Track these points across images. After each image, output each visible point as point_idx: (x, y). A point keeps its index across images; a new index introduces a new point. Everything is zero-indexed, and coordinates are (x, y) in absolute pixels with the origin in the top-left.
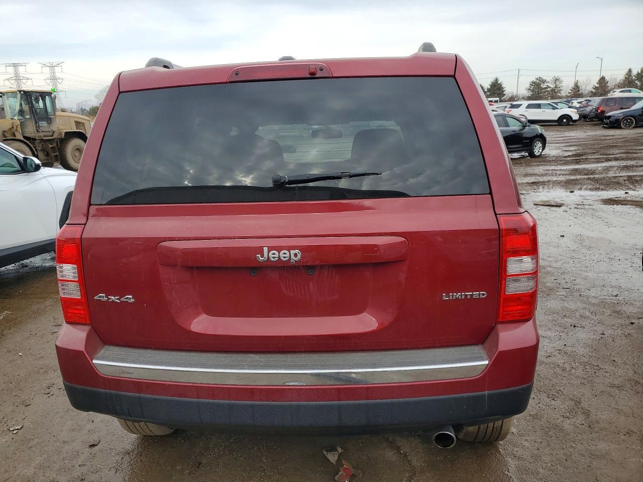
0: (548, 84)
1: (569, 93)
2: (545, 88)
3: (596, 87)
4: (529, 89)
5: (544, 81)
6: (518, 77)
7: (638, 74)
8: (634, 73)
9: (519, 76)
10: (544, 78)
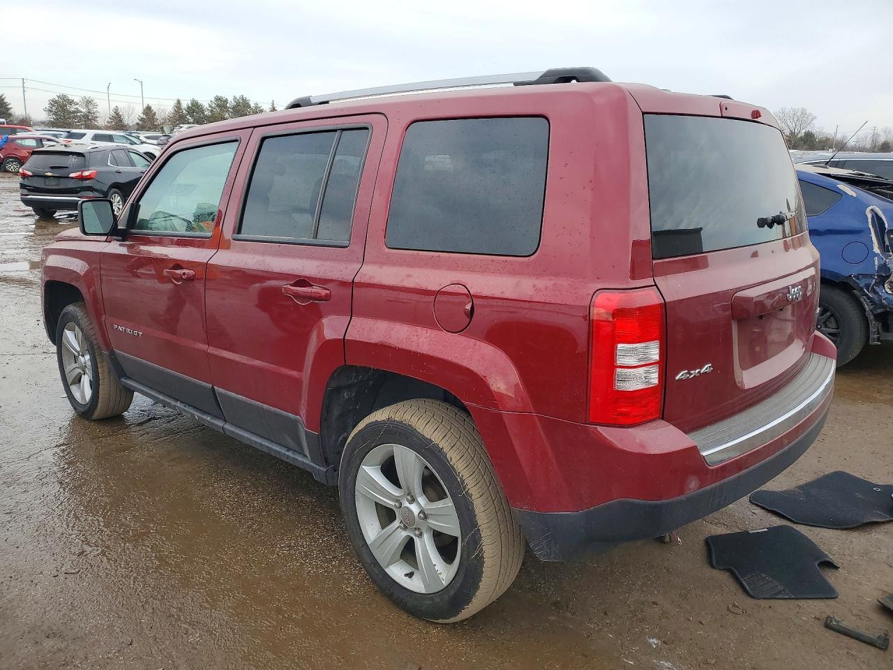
0: (77, 106)
1: (108, 122)
2: (74, 112)
3: (142, 118)
4: (51, 111)
5: (71, 102)
6: (24, 91)
7: (188, 107)
8: (184, 105)
9: (26, 89)
10: (71, 98)
